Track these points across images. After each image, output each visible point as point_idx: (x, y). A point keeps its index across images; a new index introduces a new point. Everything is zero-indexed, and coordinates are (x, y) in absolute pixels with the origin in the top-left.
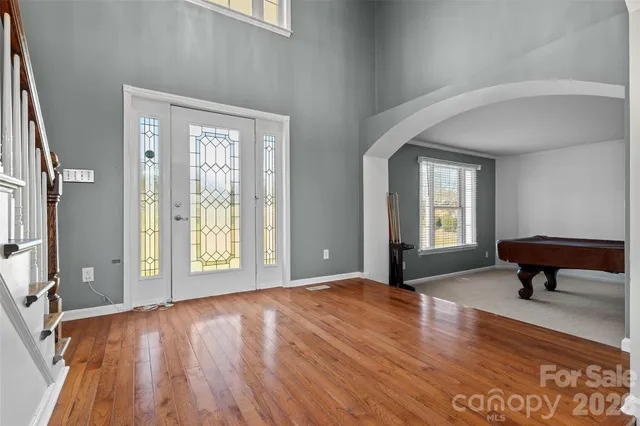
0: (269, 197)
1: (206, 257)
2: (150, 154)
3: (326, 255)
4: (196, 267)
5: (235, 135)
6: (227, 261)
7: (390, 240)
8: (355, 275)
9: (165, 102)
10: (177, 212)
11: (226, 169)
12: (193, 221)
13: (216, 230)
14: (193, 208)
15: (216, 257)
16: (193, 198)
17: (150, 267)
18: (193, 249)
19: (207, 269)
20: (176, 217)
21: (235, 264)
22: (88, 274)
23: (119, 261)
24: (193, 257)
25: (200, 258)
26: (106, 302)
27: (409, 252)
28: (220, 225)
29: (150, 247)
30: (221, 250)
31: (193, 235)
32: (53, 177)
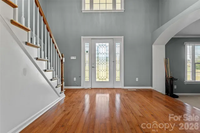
0: (118, 61)
1: (100, 78)
2: (87, 52)
3: (137, 80)
4: (97, 80)
5: (108, 44)
6: (105, 79)
7: (166, 76)
8: (150, 88)
9: (89, 39)
10: (93, 66)
11: (102, 54)
12: (97, 68)
13: (102, 70)
14: (97, 65)
15: (102, 78)
16: (97, 62)
17: (87, 79)
18: (97, 75)
19: (100, 81)
20: (93, 67)
21: (108, 80)
22: (75, 79)
23: (80, 77)
24: (97, 77)
25: (98, 78)
26: (78, 86)
27: (175, 81)
28: (104, 69)
29: (87, 74)
30: (104, 76)
31: (97, 72)
32: (62, 59)
